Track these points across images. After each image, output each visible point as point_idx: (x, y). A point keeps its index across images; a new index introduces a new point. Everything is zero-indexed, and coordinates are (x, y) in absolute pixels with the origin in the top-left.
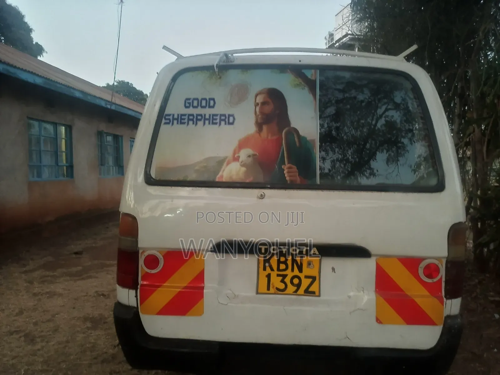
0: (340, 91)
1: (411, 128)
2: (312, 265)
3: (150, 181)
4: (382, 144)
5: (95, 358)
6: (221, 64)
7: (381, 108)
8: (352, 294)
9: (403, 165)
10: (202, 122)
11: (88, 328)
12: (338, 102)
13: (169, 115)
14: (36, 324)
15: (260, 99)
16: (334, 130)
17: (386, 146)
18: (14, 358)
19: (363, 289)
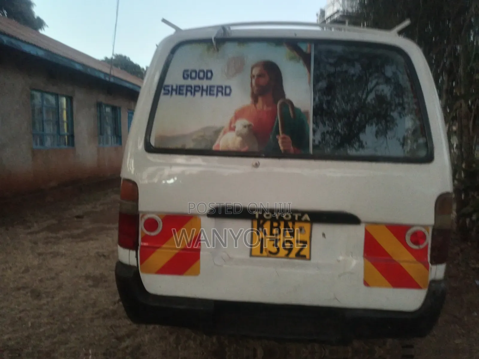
0: (331, 64)
1: (401, 101)
3: (149, 148)
4: (371, 118)
5: (97, 313)
6: (219, 36)
7: (371, 82)
8: (341, 258)
9: (392, 139)
10: (200, 93)
11: (90, 286)
12: (329, 75)
13: (168, 86)
14: (41, 281)
15: (256, 72)
16: (324, 104)
17: (375, 119)
18: (21, 312)
19: (352, 253)
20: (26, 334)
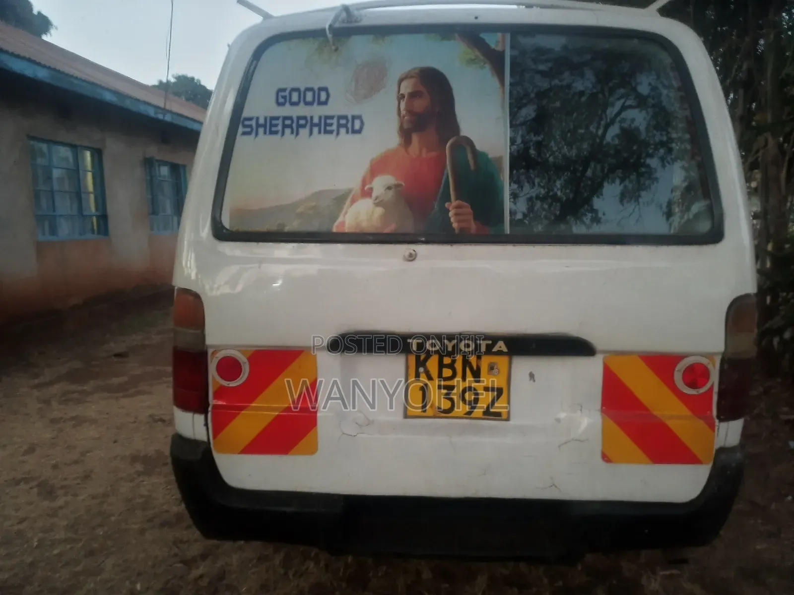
0: (543, 74)
1: (665, 138)
2: (495, 370)
3: (221, 233)
4: (612, 170)
5: (150, 520)
6: (337, 25)
7: (613, 105)
8: (562, 415)
9: (648, 204)
10: (307, 130)
11: (139, 474)
12: (540, 95)
13: (250, 119)
14: (55, 467)
15: (406, 87)
16: (532, 148)
17: (619, 172)
18: (21, 522)
19: (582, 407)
20: (29, 560)
